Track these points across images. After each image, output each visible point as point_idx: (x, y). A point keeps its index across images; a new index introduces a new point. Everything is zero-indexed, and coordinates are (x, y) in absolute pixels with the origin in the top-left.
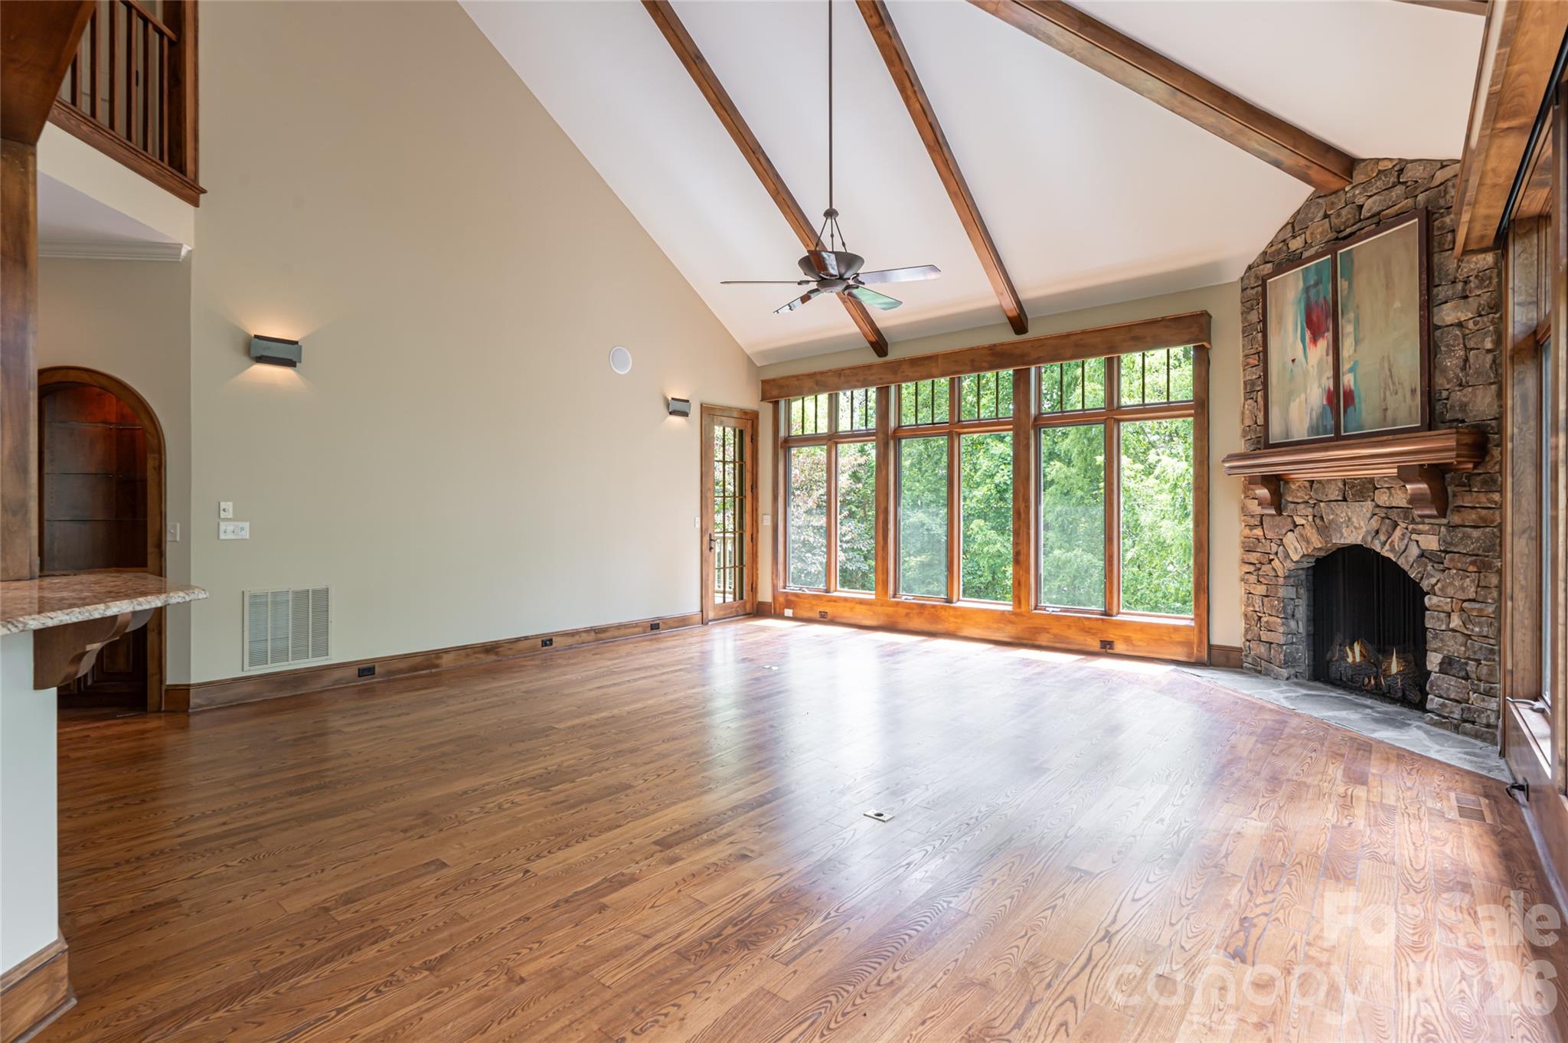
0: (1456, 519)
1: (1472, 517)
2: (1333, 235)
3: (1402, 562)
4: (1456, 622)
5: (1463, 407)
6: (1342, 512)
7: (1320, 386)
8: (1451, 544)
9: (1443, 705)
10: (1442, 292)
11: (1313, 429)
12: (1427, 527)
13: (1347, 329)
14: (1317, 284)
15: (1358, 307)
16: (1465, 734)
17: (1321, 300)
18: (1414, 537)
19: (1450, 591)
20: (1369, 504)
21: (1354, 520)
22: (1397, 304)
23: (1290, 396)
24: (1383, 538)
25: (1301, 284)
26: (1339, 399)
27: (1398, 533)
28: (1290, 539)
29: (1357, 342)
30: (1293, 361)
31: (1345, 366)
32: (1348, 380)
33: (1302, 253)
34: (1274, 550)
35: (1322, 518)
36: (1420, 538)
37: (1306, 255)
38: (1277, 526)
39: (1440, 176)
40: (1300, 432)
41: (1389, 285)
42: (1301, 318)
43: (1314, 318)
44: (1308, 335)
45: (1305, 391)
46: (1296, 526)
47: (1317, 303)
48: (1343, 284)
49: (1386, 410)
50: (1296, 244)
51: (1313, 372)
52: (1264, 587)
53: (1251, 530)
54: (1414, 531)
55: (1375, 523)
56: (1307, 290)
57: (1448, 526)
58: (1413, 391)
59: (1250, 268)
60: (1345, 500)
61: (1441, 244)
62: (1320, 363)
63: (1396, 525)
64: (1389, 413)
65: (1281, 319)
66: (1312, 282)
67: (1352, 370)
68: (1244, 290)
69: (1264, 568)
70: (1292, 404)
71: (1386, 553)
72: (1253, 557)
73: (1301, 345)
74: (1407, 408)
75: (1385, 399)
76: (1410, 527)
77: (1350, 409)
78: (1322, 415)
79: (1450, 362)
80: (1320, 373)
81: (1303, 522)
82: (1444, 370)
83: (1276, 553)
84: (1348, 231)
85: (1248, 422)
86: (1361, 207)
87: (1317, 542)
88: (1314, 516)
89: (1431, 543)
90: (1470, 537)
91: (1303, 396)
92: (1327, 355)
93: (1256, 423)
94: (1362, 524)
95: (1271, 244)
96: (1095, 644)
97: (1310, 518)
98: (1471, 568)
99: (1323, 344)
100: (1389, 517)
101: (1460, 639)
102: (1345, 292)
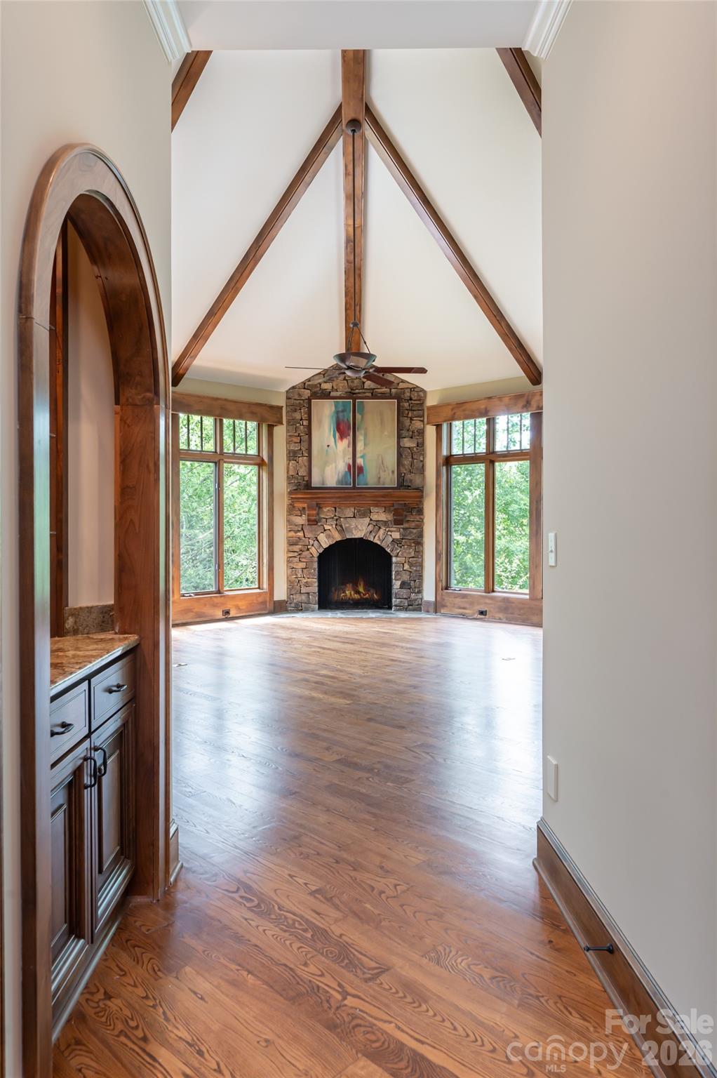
0: (406, 525)
1: (413, 525)
2: (350, 390)
3: (383, 545)
4: (406, 567)
5: (411, 481)
6: (353, 523)
7: (344, 461)
8: (404, 536)
9: (401, 602)
10: (404, 433)
11: (339, 482)
12: (395, 529)
13: (360, 438)
14: (343, 411)
15: (366, 429)
16: (410, 610)
17: (346, 420)
18: (389, 533)
19: (405, 555)
20: (368, 519)
21: (359, 526)
22: (386, 433)
23: (326, 463)
24: (374, 534)
25: (333, 409)
26: (355, 470)
27: (382, 531)
28: (322, 537)
29: (365, 445)
30: (328, 446)
31: (358, 455)
32: (360, 461)
33: (330, 392)
34: (311, 543)
35: (341, 526)
36: (393, 534)
37: (333, 394)
38: (315, 530)
39: (402, 385)
40: (332, 481)
41: (382, 422)
42: (333, 426)
43: (341, 427)
44: (337, 435)
45: (335, 462)
46: (325, 530)
47: (343, 421)
48: (358, 416)
49: (380, 478)
50: (327, 386)
51: (341, 454)
52: (305, 564)
53: (296, 533)
54: (389, 531)
55: (371, 528)
56: (337, 412)
57: (403, 528)
58: (393, 472)
59: (293, 388)
60: (354, 517)
61: (403, 414)
62: (344, 451)
63: (380, 528)
64: (381, 479)
65: (320, 422)
66: (340, 409)
67: (361, 457)
68: (288, 398)
69: (304, 553)
70: (327, 468)
71: (376, 541)
72: (297, 548)
73: (333, 440)
74: (390, 480)
75: (379, 473)
76: (387, 529)
77: (361, 476)
78: (345, 476)
79: (407, 462)
80: (344, 456)
81: (330, 528)
82: (403, 465)
83: (313, 545)
84: (357, 391)
85: (291, 473)
86: (364, 383)
87: (338, 537)
88: (336, 525)
89: (397, 535)
90: (412, 532)
91: (334, 465)
92: (349, 447)
93: (298, 474)
94: (364, 528)
95: (309, 380)
96: (219, 614)
97: (334, 526)
98: (413, 545)
99: (346, 441)
100: (377, 525)
101: (408, 573)
102: (360, 420)
